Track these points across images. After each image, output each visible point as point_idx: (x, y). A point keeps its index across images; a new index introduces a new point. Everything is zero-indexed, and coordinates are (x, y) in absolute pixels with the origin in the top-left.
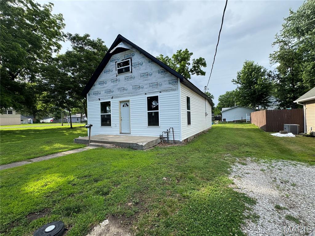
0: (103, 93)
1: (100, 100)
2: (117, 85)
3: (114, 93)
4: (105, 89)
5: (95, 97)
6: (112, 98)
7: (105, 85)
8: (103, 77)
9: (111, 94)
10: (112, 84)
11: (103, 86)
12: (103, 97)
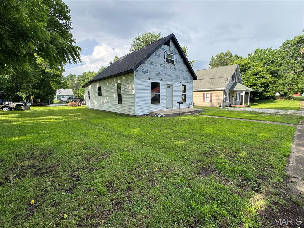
0: (153, 73)
1: (149, 79)
2: (165, 71)
3: (162, 76)
4: (156, 70)
5: (145, 76)
6: (161, 80)
7: (155, 67)
8: (153, 58)
9: (160, 76)
10: (161, 69)
11: (152, 67)
12: (153, 78)
